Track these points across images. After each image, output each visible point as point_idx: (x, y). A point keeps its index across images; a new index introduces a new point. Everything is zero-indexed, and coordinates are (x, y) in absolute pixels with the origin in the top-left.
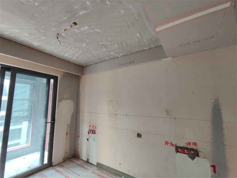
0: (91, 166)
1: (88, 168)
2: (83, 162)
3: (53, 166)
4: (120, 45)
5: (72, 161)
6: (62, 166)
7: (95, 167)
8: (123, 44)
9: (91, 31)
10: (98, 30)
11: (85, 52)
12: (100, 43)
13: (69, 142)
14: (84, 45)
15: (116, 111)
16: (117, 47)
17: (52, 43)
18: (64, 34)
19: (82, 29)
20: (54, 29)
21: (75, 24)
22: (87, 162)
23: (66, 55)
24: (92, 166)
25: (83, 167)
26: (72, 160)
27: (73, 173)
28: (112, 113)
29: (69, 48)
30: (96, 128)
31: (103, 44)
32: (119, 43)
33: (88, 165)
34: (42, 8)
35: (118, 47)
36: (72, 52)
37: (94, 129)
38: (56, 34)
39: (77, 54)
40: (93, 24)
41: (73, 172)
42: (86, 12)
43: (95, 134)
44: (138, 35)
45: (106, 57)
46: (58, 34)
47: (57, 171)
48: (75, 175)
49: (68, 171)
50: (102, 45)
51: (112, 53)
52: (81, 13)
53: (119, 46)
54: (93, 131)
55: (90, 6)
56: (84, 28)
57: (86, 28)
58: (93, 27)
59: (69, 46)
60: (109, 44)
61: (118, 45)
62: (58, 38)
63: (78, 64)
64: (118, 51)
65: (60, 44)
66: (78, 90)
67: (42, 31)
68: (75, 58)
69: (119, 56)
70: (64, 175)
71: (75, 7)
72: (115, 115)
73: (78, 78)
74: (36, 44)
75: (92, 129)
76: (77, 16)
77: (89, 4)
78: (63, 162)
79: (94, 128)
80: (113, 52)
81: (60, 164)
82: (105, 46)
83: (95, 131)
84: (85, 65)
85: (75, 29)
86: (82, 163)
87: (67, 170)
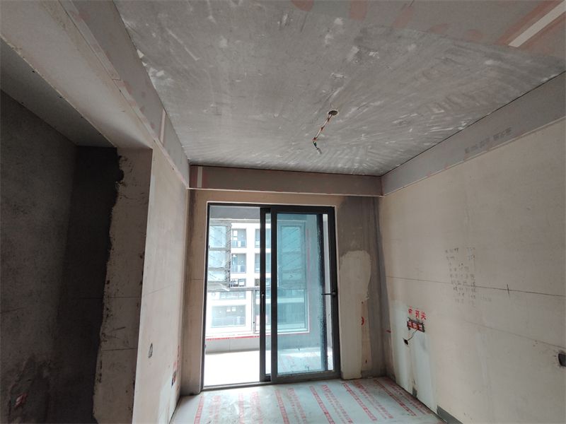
0: (422, 409)
1: (415, 411)
2: (404, 395)
3: (343, 379)
4: (447, 106)
5: (379, 384)
6: (359, 386)
7: (432, 415)
8: (455, 99)
9: (365, 111)
10: (378, 103)
11: (371, 148)
12: (395, 122)
13: (369, 339)
14: (363, 139)
15: (472, 276)
16: (441, 113)
17: (311, 154)
18: (322, 136)
19: (347, 115)
20: (307, 135)
21: (333, 113)
22: (414, 397)
23: (340, 166)
24: (425, 412)
25: (402, 405)
26: (380, 380)
27: (379, 408)
28: (462, 283)
29: (339, 152)
30: (423, 316)
31: (401, 120)
32: (443, 103)
33: (416, 404)
34: (284, 116)
35: (443, 111)
36: (347, 157)
37: (420, 319)
38: (312, 140)
39: (357, 158)
40: (364, 98)
41: (380, 406)
42: (343, 88)
43: (424, 331)
44: (489, 62)
45: (424, 142)
46: (315, 139)
47: (350, 391)
48: (384, 413)
49: (370, 399)
50: (400, 123)
51: (434, 129)
52: (335, 94)
53: (444, 109)
54: (418, 325)
55: (345, 77)
56: (351, 112)
57: (354, 109)
58: (364, 103)
59: (337, 150)
60: (415, 115)
61: (440, 107)
62: (315, 144)
63: (367, 173)
64: (447, 119)
65: (321, 153)
66: (376, 229)
67: (293, 144)
68: (356, 165)
69: (461, 128)
70: (361, 404)
71: (324, 91)
72: (471, 288)
73: (373, 204)
74: (292, 163)
75: (415, 319)
76: (331, 101)
77: (342, 76)
78: (361, 378)
79: (421, 317)
80: (437, 126)
81: (355, 381)
82: (409, 123)
83: (422, 324)
84: (382, 172)
85: (337, 121)
86: (401, 394)
87: (367, 395)
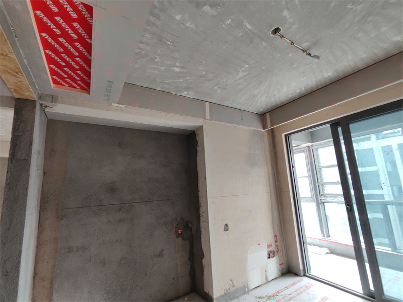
21: (276, 31)
46: (304, 51)
55: (233, 18)
62: (310, 54)
76: (256, 31)
77: (230, 20)
85: (291, 29)
